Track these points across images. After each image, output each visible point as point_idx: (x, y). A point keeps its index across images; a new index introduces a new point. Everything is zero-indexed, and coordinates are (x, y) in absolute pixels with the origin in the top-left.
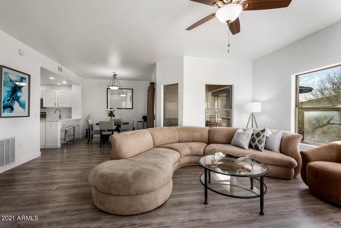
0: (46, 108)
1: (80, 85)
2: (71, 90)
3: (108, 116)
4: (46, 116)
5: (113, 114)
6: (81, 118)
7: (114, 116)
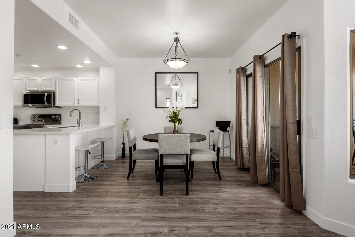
0: (61, 107)
1: (112, 67)
2: (99, 76)
3: (170, 121)
4: (61, 119)
5: (179, 117)
6: (114, 124)
7: (180, 121)
